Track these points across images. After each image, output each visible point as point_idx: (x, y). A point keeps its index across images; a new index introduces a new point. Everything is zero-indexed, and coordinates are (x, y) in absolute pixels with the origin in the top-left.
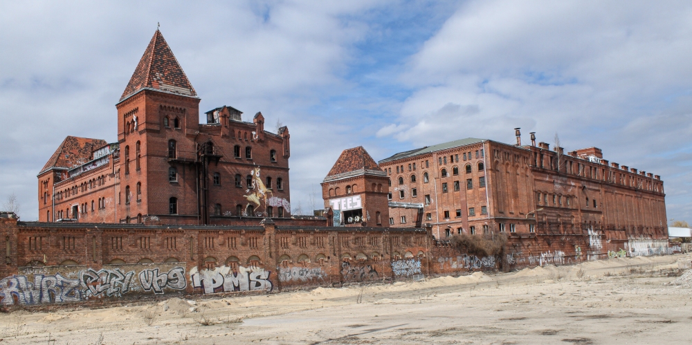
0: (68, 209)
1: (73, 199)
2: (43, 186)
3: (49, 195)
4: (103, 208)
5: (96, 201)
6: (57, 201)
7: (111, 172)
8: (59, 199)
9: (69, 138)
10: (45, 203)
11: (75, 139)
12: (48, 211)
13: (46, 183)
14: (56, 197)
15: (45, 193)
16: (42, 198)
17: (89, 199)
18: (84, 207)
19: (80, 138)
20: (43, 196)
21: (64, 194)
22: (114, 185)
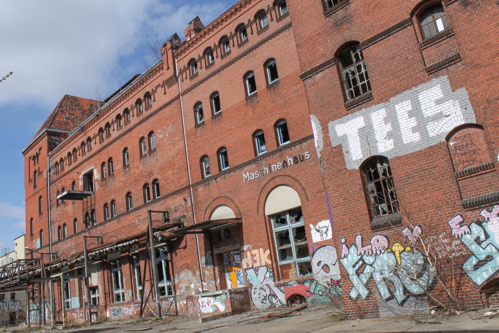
0: (74, 183)
1: (82, 163)
2: (32, 162)
3: (40, 173)
4: (151, 151)
5: (133, 147)
6: (55, 177)
7: (170, 73)
8: (57, 173)
9: (66, 97)
10: (35, 187)
11: (75, 99)
12: (40, 197)
13: (36, 157)
14: (52, 171)
15: (35, 172)
16: (30, 181)
17: (115, 151)
18: (106, 168)
19: (82, 99)
20: (32, 177)
21: (66, 162)
22: (178, 97)
